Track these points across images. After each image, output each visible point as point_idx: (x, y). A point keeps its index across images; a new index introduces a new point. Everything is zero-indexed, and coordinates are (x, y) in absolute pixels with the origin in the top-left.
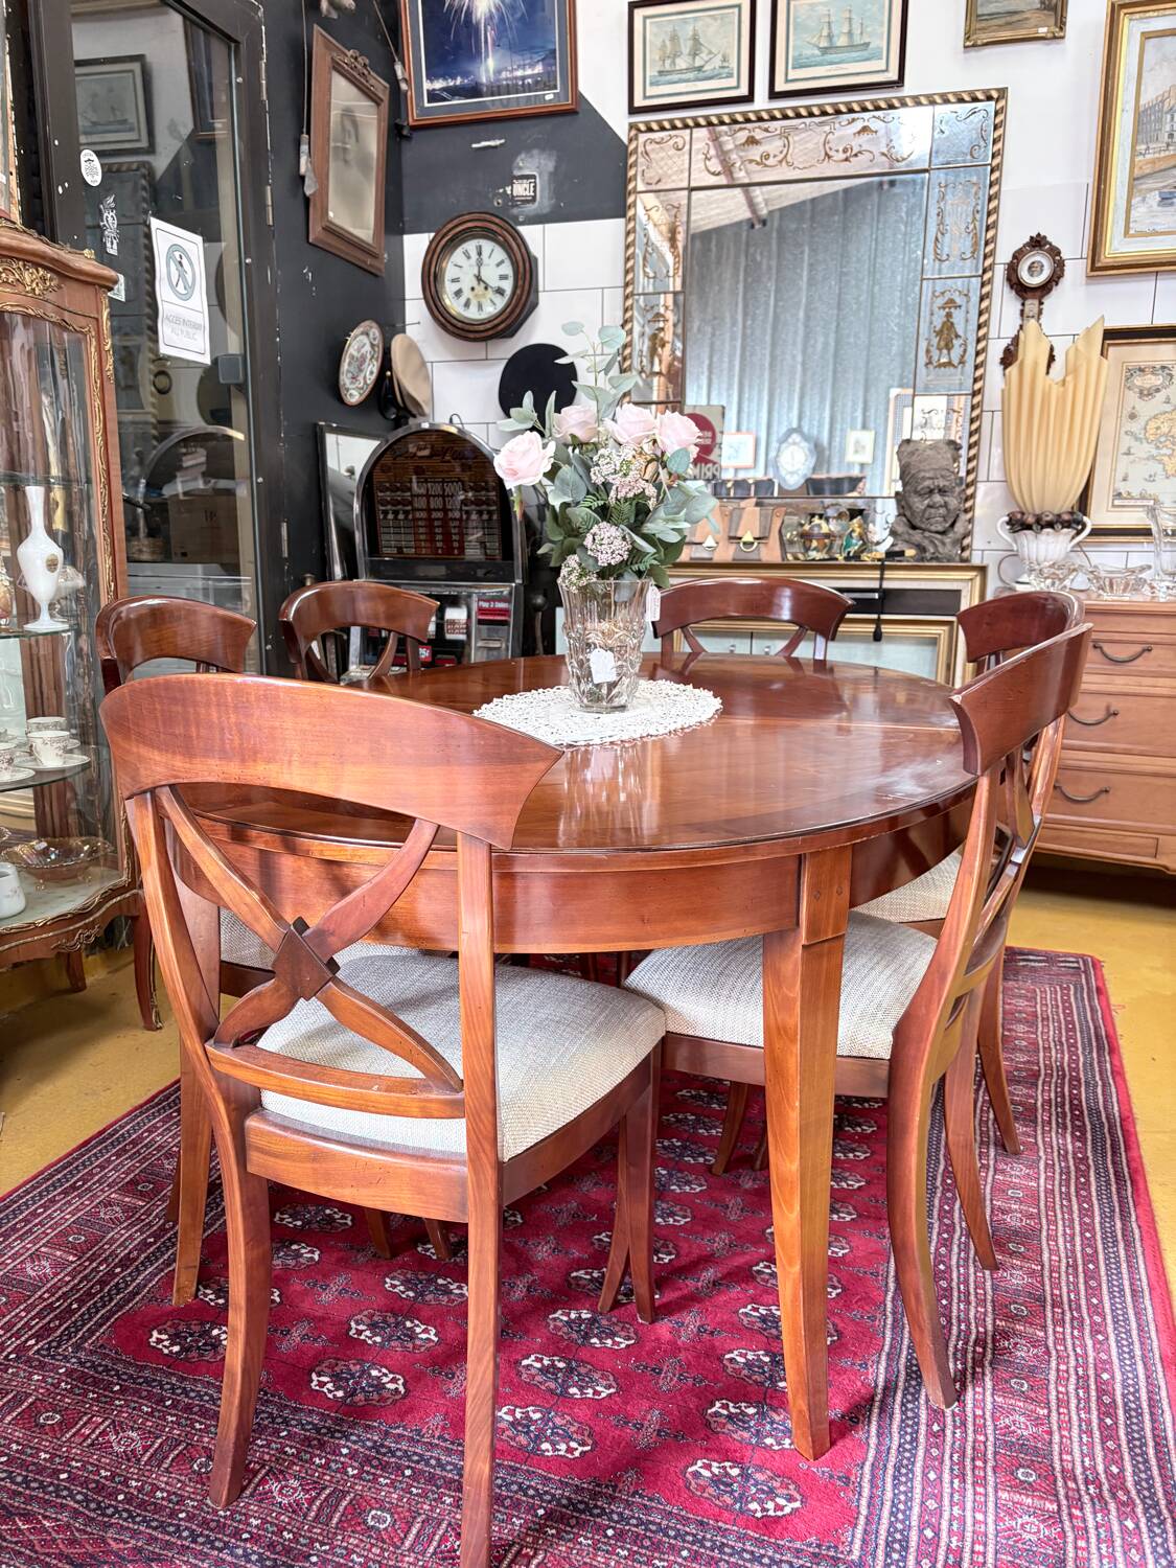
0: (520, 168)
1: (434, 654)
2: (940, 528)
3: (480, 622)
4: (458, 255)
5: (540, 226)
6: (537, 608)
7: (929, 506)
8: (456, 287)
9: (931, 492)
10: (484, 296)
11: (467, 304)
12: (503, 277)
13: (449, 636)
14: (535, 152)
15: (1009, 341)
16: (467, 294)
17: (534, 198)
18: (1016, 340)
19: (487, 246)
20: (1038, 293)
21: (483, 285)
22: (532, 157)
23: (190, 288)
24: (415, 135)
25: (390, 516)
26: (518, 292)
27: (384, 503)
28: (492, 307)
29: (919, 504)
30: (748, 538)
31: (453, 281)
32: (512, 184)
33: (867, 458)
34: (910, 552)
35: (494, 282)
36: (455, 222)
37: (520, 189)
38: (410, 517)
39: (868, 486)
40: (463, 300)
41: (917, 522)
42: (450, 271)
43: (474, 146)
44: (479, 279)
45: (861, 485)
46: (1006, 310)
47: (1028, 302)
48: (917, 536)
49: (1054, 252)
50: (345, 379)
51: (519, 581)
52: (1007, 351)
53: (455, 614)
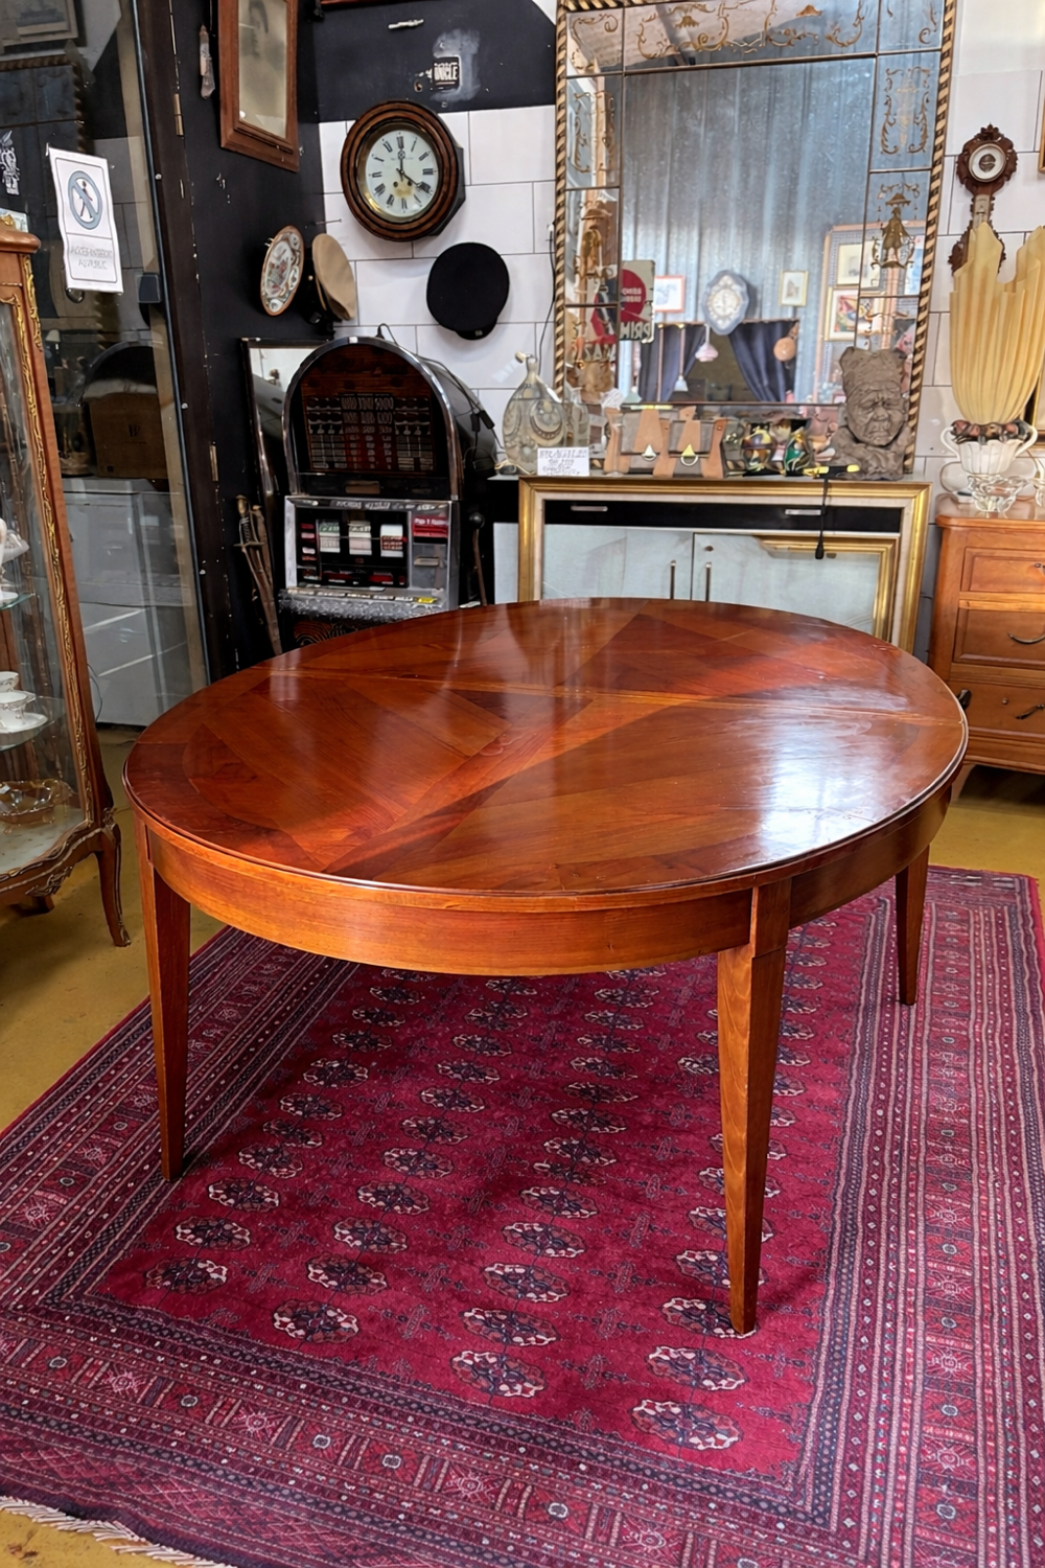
0: (441, 50)
2: (884, 443)
3: (416, 539)
4: (378, 148)
5: (465, 113)
6: (476, 525)
7: (872, 419)
8: (378, 182)
9: (875, 404)
10: (409, 192)
11: (390, 201)
12: (428, 172)
13: (385, 553)
14: (457, 32)
15: (959, 238)
16: (389, 190)
17: (457, 82)
18: (966, 236)
19: (408, 137)
20: (990, 189)
21: (406, 181)
22: (454, 37)
23: (96, 217)
24: (328, 16)
25: (321, 432)
26: (444, 189)
27: (314, 418)
28: (415, 205)
29: (862, 418)
30: (689, 452)
31: (374, 175)
32: (433, 67)
33: (800, 300)
34: (853, 469)
35: (419, 178)
36: (375, 111)
37: (442, 73)
38: (341, 432)
39: (801, 331)
40: (386, 195)
41: (860, 435)
42: (371, 165)
43: (391, 26)
44: (401, 172)
45: (794, 330)
46: (955, 203)
47: (978, 198)
48: (860, 450)
49: (1006, 145)
50: (266, 289)
51: (456, 498)
52: (956, 248)
53: (391, 531)
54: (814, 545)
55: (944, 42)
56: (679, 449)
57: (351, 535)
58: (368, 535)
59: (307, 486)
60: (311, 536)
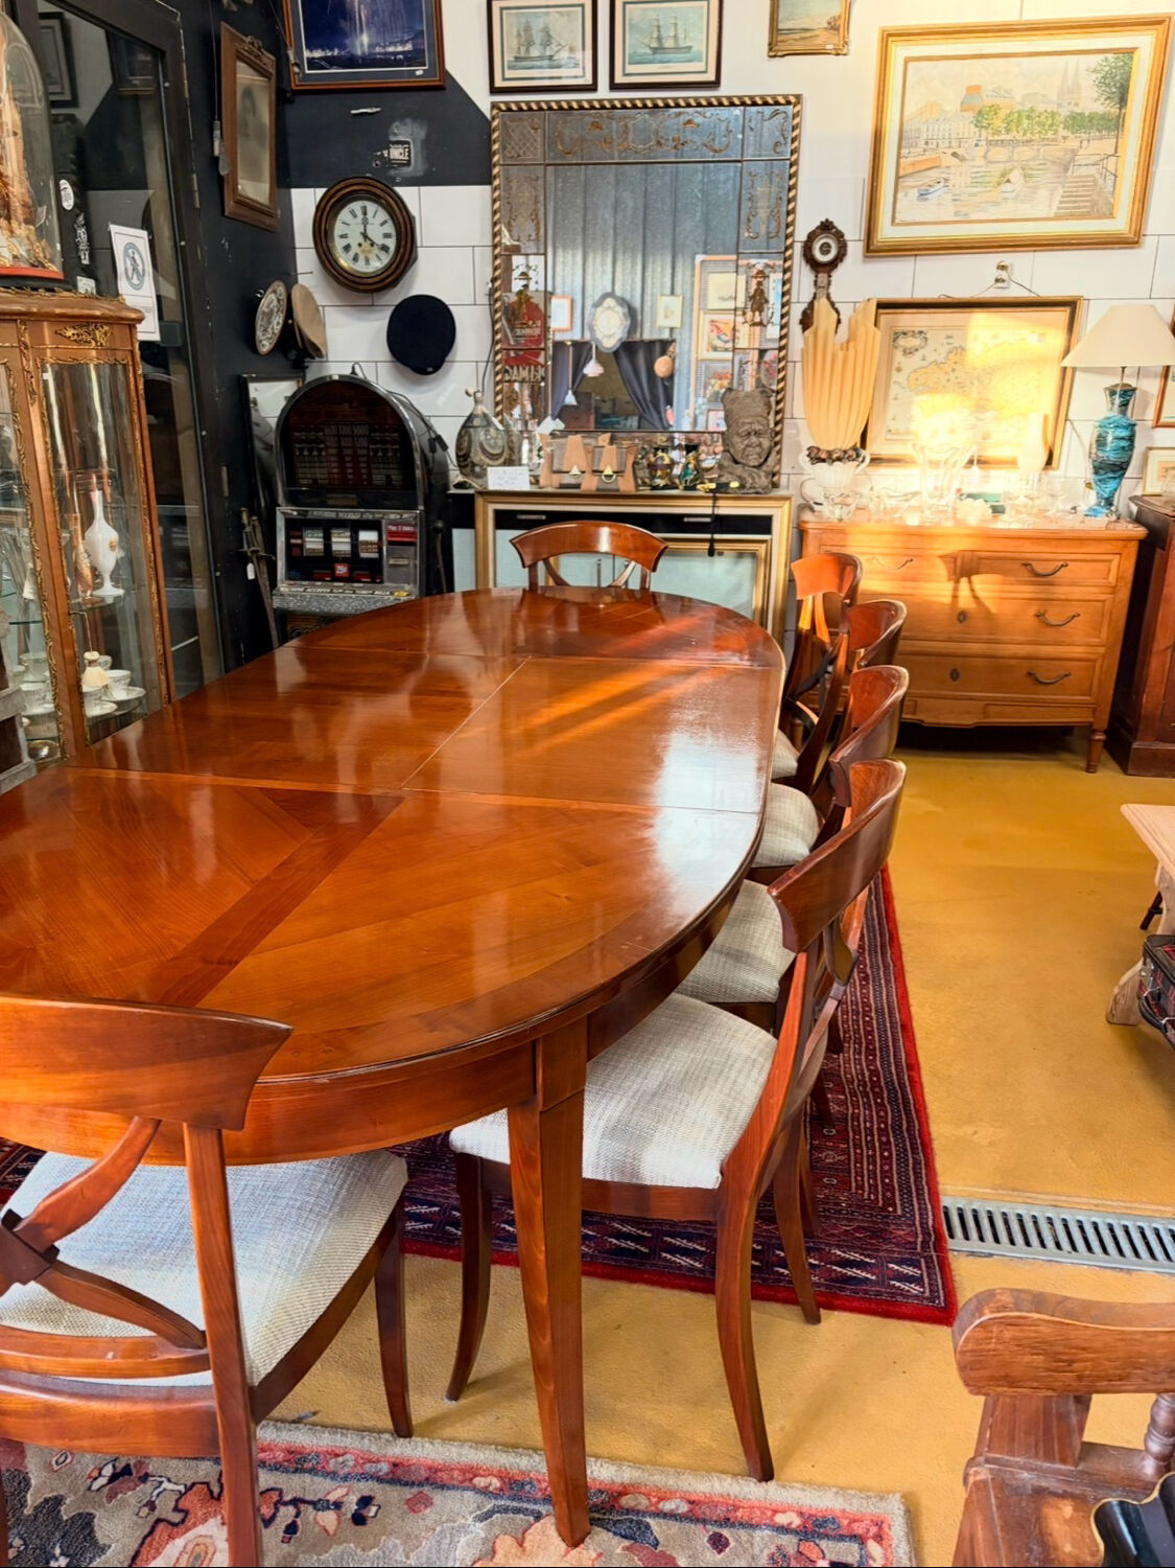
0: (395, 134)
1: (350, 570)
2: (756, 464)
3: (390, 543)
4: (344, 215)
5: (416, 188)
6: (437, 530)
7: (747, 446)
8: (344, 242)
9: (749, 434)
10: (370, 252)
11: (356, 258)
12: (387, 236)
13: (363, 555)
14: (408, 120)
15: (806, 305)
16: (355, 249)
17: (409, 161)
18: (811, 305)
19: (371, 207)
20: (827, 268)
21: (369, 242)
22: (405, 125)
23: (141, 277)
24: (298, 99)
25: (306, 453)
26: (402, 250)
27: (300, 441)
28: (376, 264)
29: (739, 444)
30: (608, 471)
31: (342, 236)
32: (388, 148)
33: (676, 323)
34: (734, 484)
35: (380, 240)
36: (342, 185)
37: (396, 153)
38: (323, 453)
39: (677, 350)
40: (351, 254)
41: (739, 458)
42: (339, 229)
43: (354, 112)
44: (365, 236)
45: (671, 348)
46: (803, 278)
47: (820, 275)
48: (739, 470)
49: (839, 236)
50: (259, 333)
51: (421, 508)
52: (805, 313)
53: (367, 536)
54: (707, 546)
55: (792, 154)
56: (601, 469)
57: (334, 540)
58: (348, 540)
59: (292, 499)
60: (299, 541)
